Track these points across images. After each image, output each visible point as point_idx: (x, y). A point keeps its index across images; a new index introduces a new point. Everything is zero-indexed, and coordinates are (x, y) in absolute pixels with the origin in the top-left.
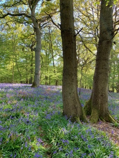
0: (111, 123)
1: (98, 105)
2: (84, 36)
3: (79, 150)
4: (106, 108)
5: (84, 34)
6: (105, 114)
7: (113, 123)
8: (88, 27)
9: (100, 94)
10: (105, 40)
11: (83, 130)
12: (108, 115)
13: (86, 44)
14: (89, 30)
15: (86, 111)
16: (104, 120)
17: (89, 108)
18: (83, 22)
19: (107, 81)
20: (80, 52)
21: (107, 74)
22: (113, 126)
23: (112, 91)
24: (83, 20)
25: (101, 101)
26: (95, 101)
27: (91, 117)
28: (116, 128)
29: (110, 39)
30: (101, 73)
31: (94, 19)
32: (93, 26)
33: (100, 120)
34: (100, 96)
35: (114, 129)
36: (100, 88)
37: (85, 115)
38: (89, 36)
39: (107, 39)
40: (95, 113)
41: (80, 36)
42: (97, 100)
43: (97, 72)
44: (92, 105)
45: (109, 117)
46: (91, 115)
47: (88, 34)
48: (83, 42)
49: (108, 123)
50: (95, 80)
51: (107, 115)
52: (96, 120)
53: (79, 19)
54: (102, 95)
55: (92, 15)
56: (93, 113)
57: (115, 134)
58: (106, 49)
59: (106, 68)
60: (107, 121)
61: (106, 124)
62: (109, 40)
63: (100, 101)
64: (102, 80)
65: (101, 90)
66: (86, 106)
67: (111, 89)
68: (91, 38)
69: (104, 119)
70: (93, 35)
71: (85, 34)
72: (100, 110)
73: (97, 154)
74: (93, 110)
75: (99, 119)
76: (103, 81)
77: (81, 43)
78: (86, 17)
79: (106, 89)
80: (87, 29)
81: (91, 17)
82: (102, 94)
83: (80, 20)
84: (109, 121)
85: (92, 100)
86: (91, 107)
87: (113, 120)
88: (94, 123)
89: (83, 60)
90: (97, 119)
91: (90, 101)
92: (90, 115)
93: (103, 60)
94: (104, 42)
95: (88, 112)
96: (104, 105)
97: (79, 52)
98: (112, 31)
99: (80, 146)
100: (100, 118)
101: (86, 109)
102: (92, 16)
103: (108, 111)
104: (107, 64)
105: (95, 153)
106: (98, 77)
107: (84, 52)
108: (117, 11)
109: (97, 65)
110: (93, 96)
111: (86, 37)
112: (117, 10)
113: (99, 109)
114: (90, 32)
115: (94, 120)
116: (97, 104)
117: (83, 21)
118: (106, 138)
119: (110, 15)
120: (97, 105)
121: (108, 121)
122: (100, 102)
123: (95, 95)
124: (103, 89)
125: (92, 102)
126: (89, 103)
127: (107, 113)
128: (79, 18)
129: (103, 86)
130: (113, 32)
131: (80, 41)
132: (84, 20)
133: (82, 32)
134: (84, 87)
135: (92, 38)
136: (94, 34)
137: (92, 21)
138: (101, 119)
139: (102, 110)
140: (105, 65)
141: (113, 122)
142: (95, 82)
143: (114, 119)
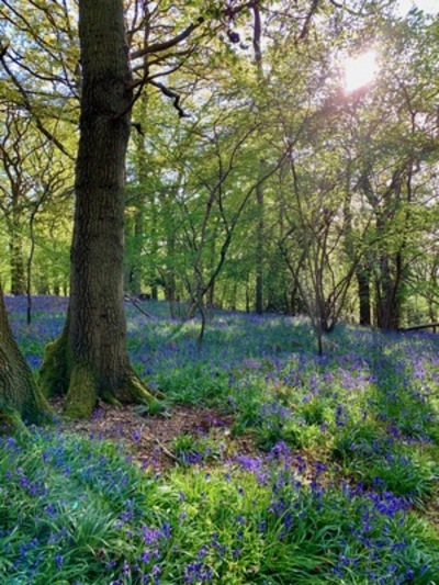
0: (139, 403)
1: (94, 353)
2: (34, 86)
3: (14, 534)
4: (119, 358)
5: (33, 77)
6: (119, 379)
7: (145, 404)
8: (46, 53)
9: (98, 313)
10: (102, 112)
11: (34, 455)
12: (130, 380)
13: (42, 121)
14: (51, 64)
15: (49, 380)
16: (116, 401)
17: (59, 367)
18: (25, 27)
19: (120, 262)
20: (23, 151)
21: (117, 239)
22: (144, 415)
23: (148, 296)
24: (26, 17)
25: (102, 337)
26: (82, 341)
27: (69, 400)
28: (155, 416)
29: (120, 112)
30: (97, 236)
31: (68, 23)
32: (68, 53)
33: (101, 403)
34: (97, 317)
35: (146, 425)
36: (95, 288)
37: (44, 398)
38: (55, 88)
39: (111, 112)
40: (82, 384)
41: (18, 85)
42: (89, 335)
43: (81, 230)
44: (70, 354)
45: (134, 387)
46: (69, 391)
47: (51, 80)
48: (28, 108)
49: (129, 407)
50: (76, 263)
51: (124, 381)
52: (85, 407)
53: (8, 13)
54: (104, 313)
55: (59, 6)
56: (75, 385)
57: (148, 438)
58: (110, 146)
59: (113, 218)
60: (125, 403)
61: (122, 411)
62: (116, 116)
63: (97, 337)
64: (103, 262)
65: (101, 295)
66: (49, 363)
67: (147, 290)
68: (61, 96)
69: (114, 396)
70: (71, 87)
71: (37, 79)
72: (101, 367)
73: (80, 528)
74: (74, 373)
75: (97, 401)
76: (106, 264)
77: (23, 113)
78: (33, 7)
79: (117, 291)
80: (45, 58)
81: (58, 15)
82: (106, 310)
83: (13, 16)
84: (133, 399)
85: (70, 337)
86: (69, 364)
87: (146, 392)
88: (81, 417)
89: (37, 184)
90: (90, 403)
91: (63, 343)
92: (66, 392)
93: (100, 187)
94: (101, 121)
95: (59, 385)
96: (112, 348)
97: (17, 151)
98: (126, 85)
99: (15, 520)
100: (100, 395)
101: (48, 373)
102: (61, 12)
103: (129, 367)
104: (116, 201)
105: (75, 525)
106: (88, 249)
107: (39, 152)
108: (150, 15)
109: (81, 204)
110: (73, 320)
111: (42, 93)
112: (151, 11)
113: (98, 364)
114: (58, 72)
115: (78, 410)
116: (90, 348)
117: (25, 21)
118: (117, 459)
119: (116, 23)
120: (88, 351)
121: (130, 400)
122: (99, 341)
123: (79, 317)
124: (109, 293)
125: (69, 343)
126: (59, 349)
127: (125, 375)
128: (6, 8)
129: (107, 283)
130: (128, 87)
131: (19, 106)
132: (30, 20)
133: (26, 68)
134: (52, 291)
135: (66, 98)
136: (73, 83)
137: (63, 30)
138: (106, 401)
139: (108, 367)
140: (108, 206)
141: (144, 400)
142: (78, 270)
143: (148, 391)
